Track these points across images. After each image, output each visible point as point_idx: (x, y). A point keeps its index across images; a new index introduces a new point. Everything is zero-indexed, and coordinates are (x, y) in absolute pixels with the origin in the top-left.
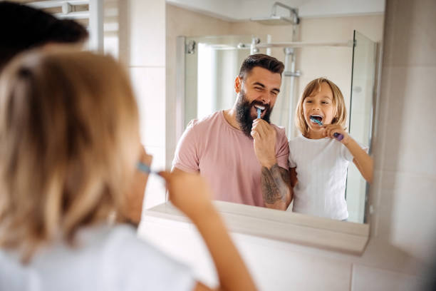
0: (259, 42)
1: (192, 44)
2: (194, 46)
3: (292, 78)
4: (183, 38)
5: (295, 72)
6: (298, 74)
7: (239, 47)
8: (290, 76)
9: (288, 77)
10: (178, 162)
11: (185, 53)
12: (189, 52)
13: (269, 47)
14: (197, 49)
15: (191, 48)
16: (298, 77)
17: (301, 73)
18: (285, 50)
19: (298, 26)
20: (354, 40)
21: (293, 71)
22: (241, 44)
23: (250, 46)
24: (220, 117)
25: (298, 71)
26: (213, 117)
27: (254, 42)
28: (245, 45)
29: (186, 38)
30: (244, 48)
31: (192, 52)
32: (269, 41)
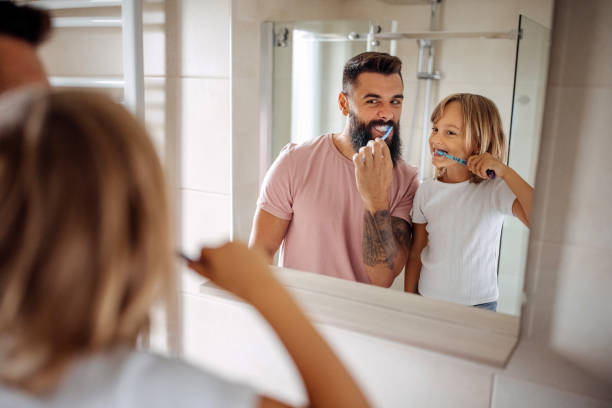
0: (380, 30)
1: (284, 32)
2: (287, 35)
3: (429, 81)
4: (270, 25)
5: (434, 73)
6: (437, 77)
7: (351, 37)
8: (426, 78)
9: (423, 81)
10: (264, 201)
11: (274, 45)
12: (279, 45)
13: (393, 39)
14: (291, 41)
15: (282, 38)
16: (437, 80)
17: (441, 75)
18: (419, 42)
19: (439, 5)
20: (520, 30)
21: (430, 71)
22: (354, 33)
23: (366, 37)
24: (327, 142)
25: (437, 72)
26: (317, 142)
27: (372, 31)
28: (361, 34)
29: (274, 24)
30: (358, 40)
31: (283, 45)
32: (394, 28)
